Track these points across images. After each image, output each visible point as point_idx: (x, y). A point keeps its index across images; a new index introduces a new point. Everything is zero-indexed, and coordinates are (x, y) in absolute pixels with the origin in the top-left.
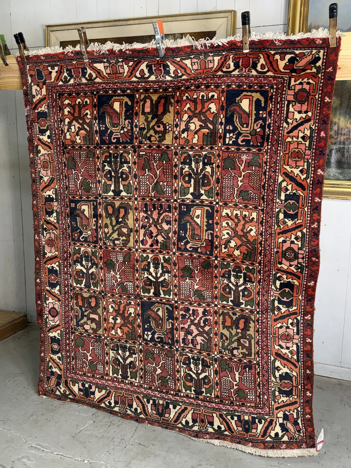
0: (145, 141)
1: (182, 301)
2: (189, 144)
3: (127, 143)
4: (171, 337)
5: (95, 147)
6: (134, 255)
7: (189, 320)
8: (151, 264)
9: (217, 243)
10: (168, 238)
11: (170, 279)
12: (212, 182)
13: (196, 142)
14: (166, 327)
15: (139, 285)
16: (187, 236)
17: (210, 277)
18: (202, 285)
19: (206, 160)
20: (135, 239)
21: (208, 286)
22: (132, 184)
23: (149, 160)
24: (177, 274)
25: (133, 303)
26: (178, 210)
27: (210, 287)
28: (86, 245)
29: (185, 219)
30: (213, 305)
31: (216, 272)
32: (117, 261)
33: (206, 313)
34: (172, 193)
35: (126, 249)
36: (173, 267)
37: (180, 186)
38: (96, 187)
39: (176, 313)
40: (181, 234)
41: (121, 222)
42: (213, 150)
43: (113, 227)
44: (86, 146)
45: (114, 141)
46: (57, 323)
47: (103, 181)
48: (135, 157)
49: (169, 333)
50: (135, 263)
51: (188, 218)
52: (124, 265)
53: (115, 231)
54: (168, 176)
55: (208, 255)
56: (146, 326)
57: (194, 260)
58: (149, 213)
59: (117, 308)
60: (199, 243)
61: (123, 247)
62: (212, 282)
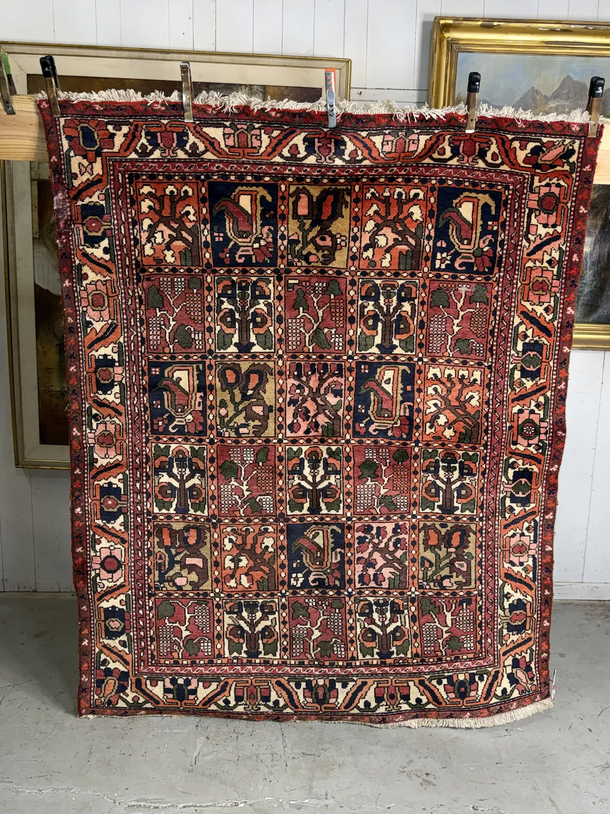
0: (299, 261)
1: (358, 516)
2: (376, 268)
3: (265, 264)
4: (339, 577)
5: (204, 271)
6: (276, 449)
7: (371, 545)
8: (306, 462)
9: (418, 421)
10: (337, 417)
11: (339, 484)
12: (412, 327)
13: (388, 265)
14: (330, 560)
15: (283, 498)
16: (370, 412)
17: (406, 473)
18: (394, 488)
19: (403, 294)
20: (278, 423)
21: (402, 489)
22: (273, 333)
23: (305, 293)
24: (351, 474)
25: (271, 529)
26: (354, 372)
27: (406, 489)
28: (180, 440)
29: (366, 387)
30: (410, 517)
31: (416, 465)
32: (243, 462)
33: (399, 531)
34: (344, 346)
35: (260, 441)
36: (345, 463)
37: (359, 334)
38: (204, 338)
39: (349, 536)
40: (359, 411)
41: (251, 396)
42: (416, 278)
43: (236, 405)
44: (186, 268)
45: (242, 261)
46: (118, 583)
47: (218, 328)
48: (280, 288)
49: (336, 571)
50: (277, 462)
51: (372, 384)
52: (255, 468)
53: (241, 412)
54: (337, 319)
55: (404, 439)
56: (295, 565)
57: (381, 450)
58: (304, 379)
59: (239, 542)
60: (389, 422)
61: (255, 439)
62: (410, 481)
